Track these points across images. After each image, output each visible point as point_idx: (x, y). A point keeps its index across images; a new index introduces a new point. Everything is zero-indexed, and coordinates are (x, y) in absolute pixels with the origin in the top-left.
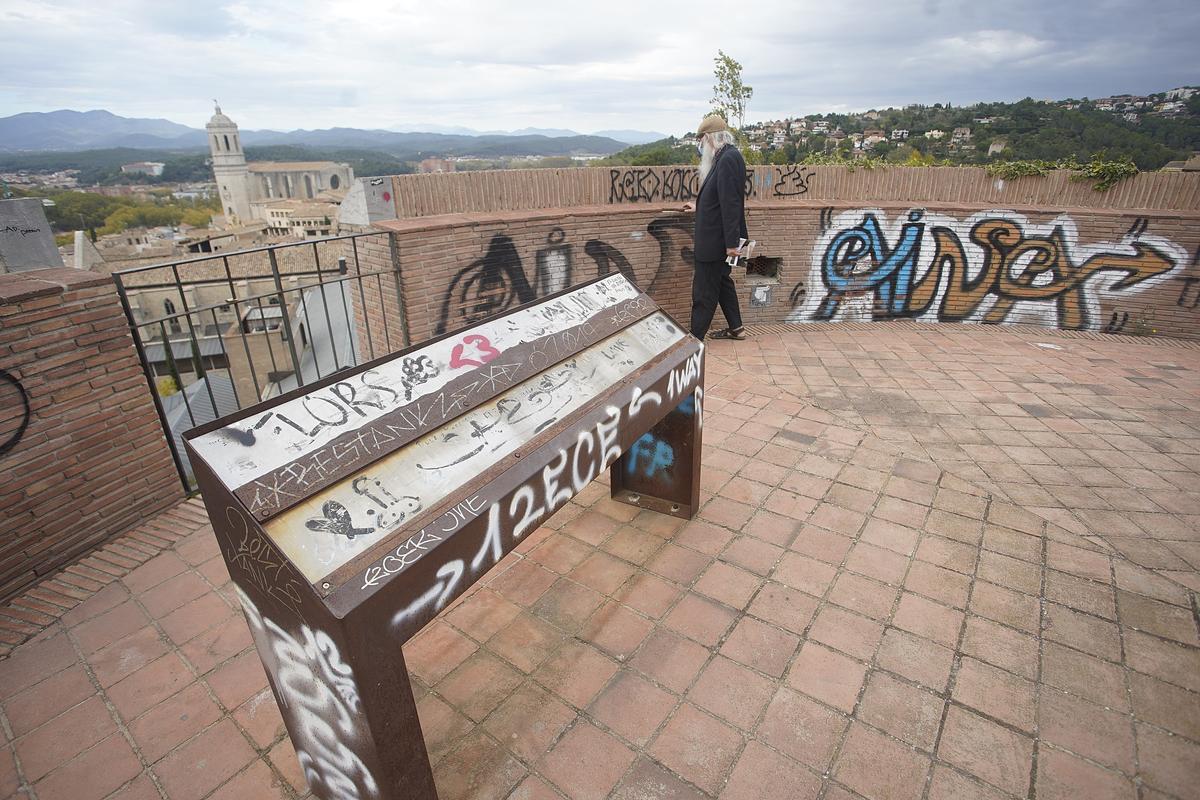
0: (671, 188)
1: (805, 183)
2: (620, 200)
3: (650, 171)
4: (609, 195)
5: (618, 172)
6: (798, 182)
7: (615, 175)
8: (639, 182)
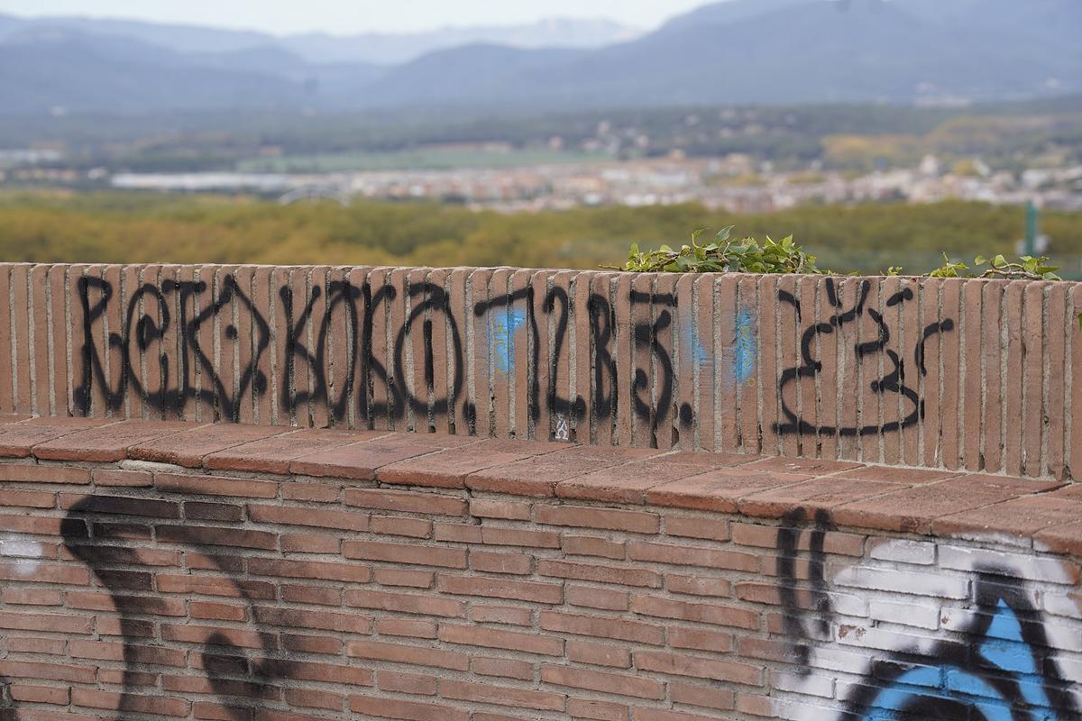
0: (317, 365)
1: (911, 378)
2: (114, 402)
3: (230, 282)
4: (73, 378)
5: (105, 286)
6: (880, 366)
7: (95, 296)
8: (190, 329)
